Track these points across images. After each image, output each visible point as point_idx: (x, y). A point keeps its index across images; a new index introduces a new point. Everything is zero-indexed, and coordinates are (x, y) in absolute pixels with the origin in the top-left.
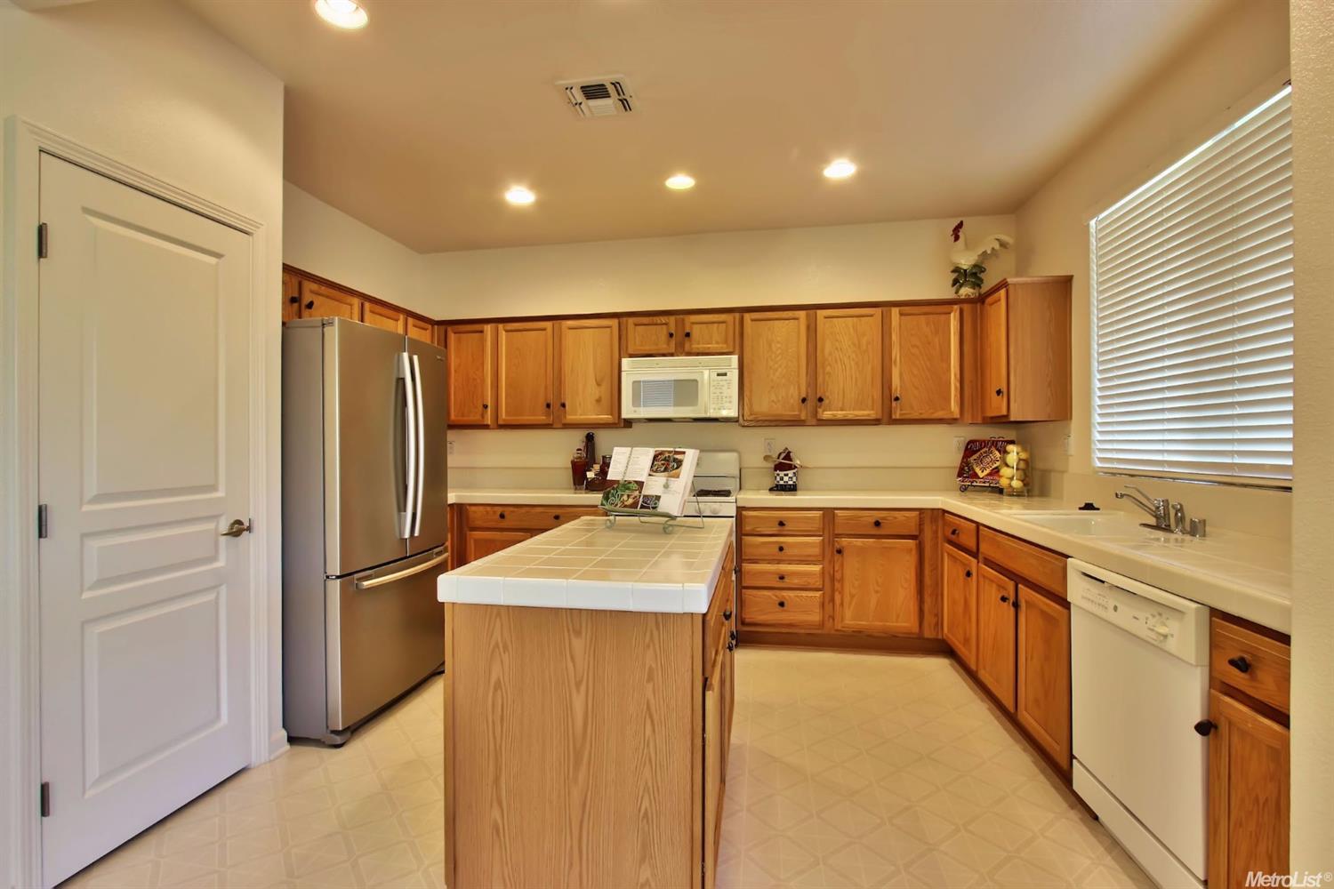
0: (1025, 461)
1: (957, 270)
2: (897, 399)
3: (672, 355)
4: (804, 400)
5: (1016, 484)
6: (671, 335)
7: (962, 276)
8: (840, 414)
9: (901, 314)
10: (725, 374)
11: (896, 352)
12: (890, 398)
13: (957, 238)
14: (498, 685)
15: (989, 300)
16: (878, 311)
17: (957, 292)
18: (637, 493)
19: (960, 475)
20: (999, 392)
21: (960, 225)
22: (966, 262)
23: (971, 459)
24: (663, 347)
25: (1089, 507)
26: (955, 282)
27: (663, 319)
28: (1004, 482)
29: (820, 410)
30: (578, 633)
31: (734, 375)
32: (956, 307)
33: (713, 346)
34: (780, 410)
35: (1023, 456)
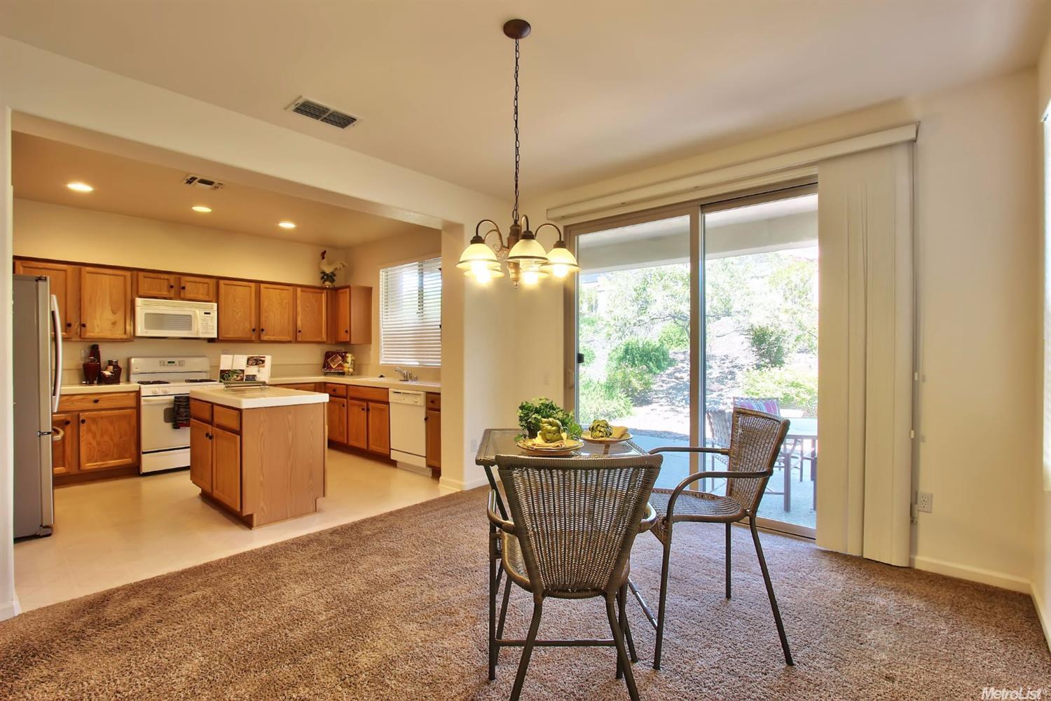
0: (354, 360)
1: (323, 273)
2: (300, 331)
3: (171, 299)
4: (254, 330)
5: (351, 370)
6: (172, 287)
7: (326, 277)
8: (272, 338)
9: (302, 291)
10: (209, 313)
11: (299, 309)
12: (297, 331)
13: (323, 258)
14: (262, 434)
15: (341, 291)
16: (291, 288)
17: (323, 283)
18: (242, 375)
19: (324, 367)
20: (346, 332)
21: (325, 252)
22: (328, 270)
23: (329, 360)
24: (165, 293)
25: (382, 376)
26: (322, 278)
27: (166, 276)
28: (346, 370)
29: (262, 336)
30: (290, 413)
31: (214, 314)
32: (325, 291)
33: (200, 297)
34: (239, 335)
35: (353, 358)
